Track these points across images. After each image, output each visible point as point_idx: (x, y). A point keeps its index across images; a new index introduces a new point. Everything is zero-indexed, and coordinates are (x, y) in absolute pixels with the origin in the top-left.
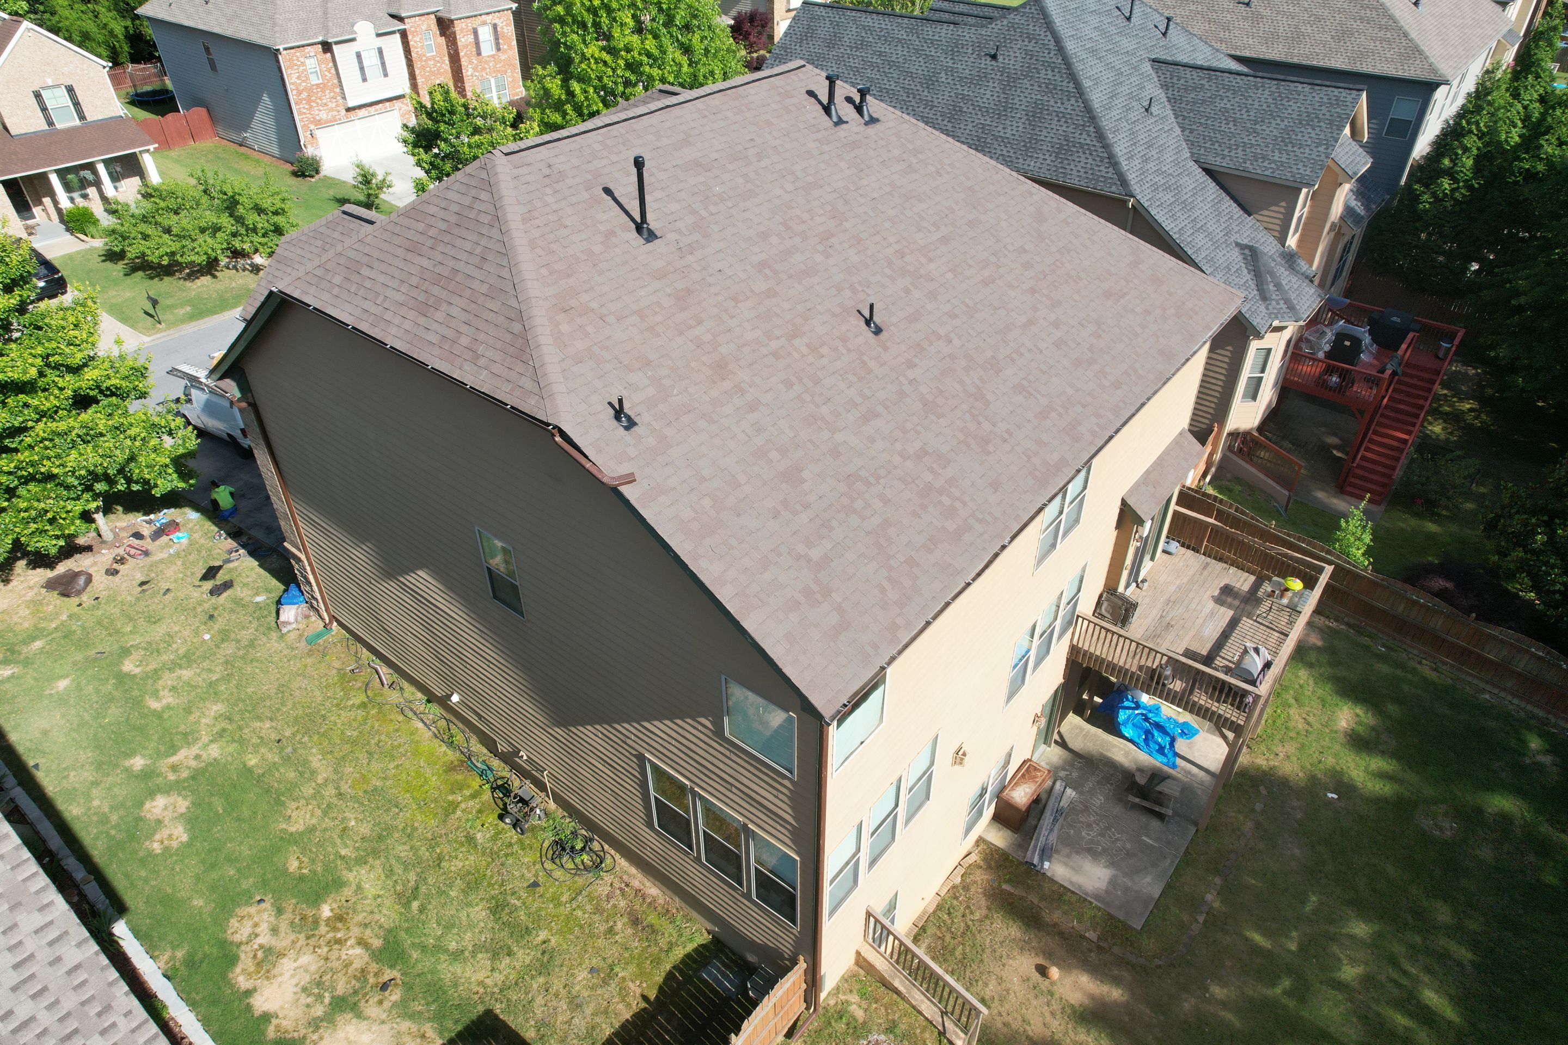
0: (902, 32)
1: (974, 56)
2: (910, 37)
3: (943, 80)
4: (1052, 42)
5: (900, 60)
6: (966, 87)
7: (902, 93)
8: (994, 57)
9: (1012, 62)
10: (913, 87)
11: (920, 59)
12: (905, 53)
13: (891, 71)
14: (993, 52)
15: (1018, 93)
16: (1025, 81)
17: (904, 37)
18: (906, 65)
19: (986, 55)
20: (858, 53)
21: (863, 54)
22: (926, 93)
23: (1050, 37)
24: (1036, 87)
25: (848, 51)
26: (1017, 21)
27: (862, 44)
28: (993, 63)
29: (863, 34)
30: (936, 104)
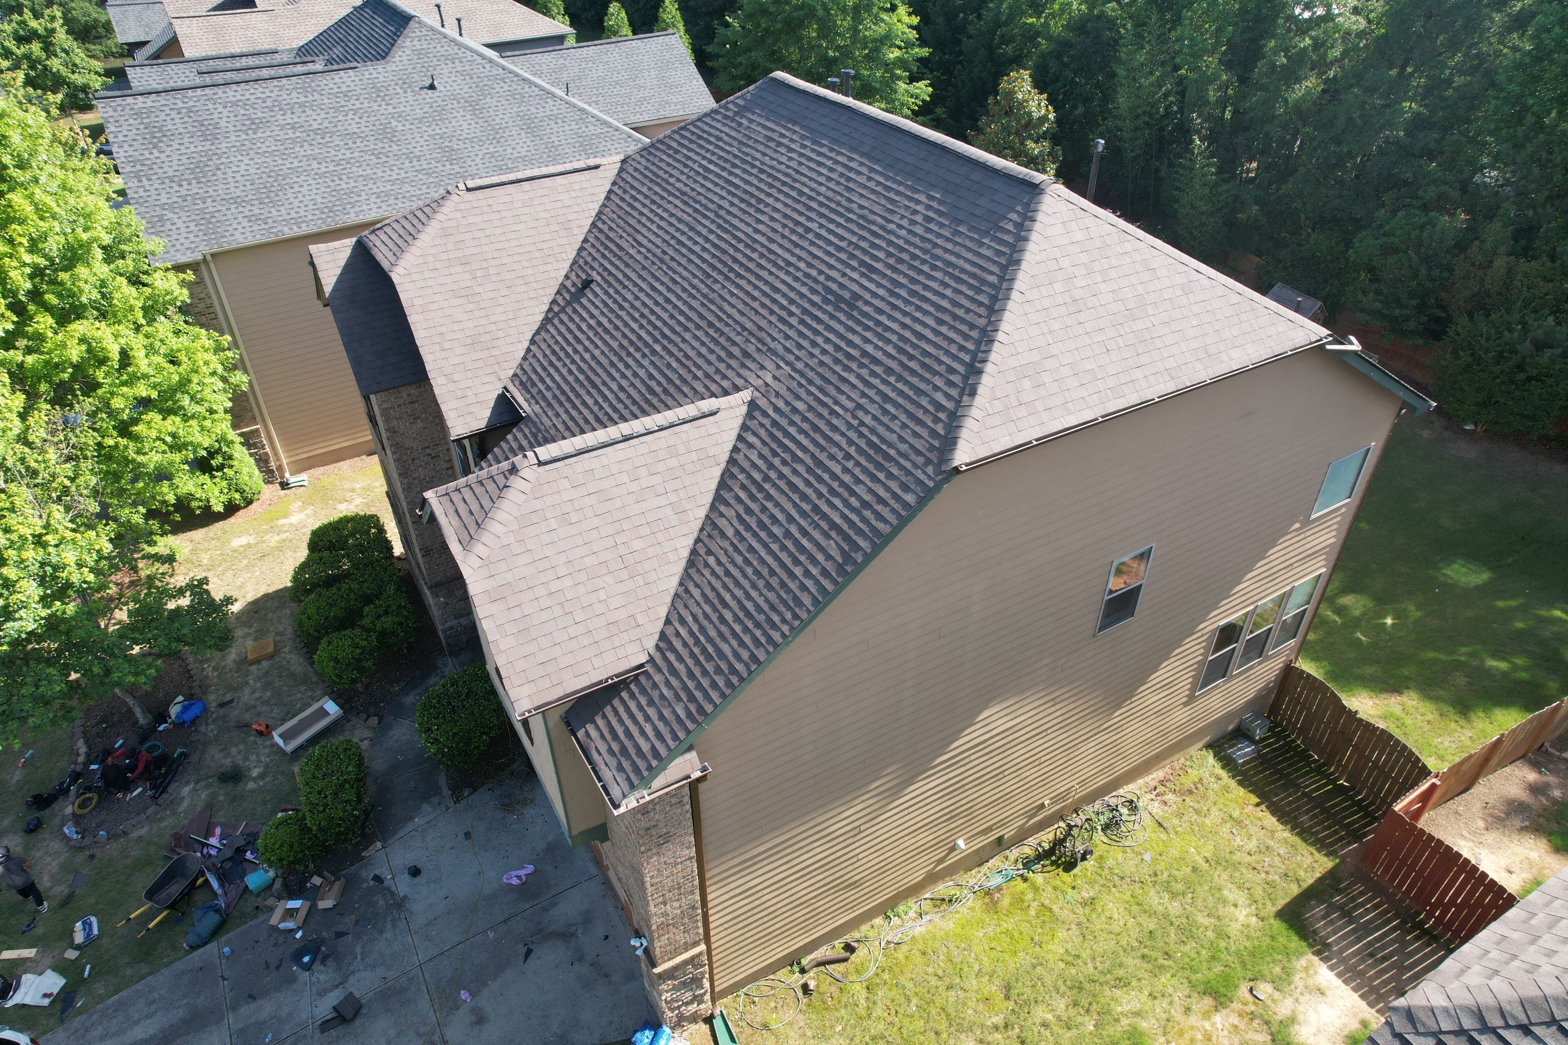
0: (294, 95)
1: (409, 94)
2: (311, 98)
3: (400, 128)
4: (476, 57)
5: (326, 124)
6: (433, 127)
7: (367, 157)
8: (432, 87)
9: (455, 87)
10: (373, 147)
11: (350, 116)
12: (323, 116)
13: (327, 139)
14: (427, 83)
15: (492, 113)
16: (488, 100)
17: (303, 99)
18: (340, 128)
19: (422, 88)
20: (259, 135)
21: (268, 134)
22: (395, 147)
23: (469, 53)
24: (504, 102)
25: (244, 137)
26: (418, 47)
27: (255, 125)
28: (437, 93)
29: (243, 112)
30: (418, 154)
